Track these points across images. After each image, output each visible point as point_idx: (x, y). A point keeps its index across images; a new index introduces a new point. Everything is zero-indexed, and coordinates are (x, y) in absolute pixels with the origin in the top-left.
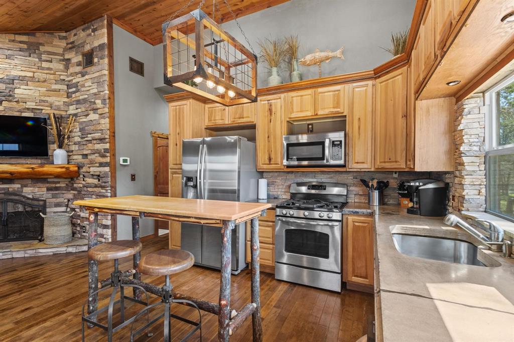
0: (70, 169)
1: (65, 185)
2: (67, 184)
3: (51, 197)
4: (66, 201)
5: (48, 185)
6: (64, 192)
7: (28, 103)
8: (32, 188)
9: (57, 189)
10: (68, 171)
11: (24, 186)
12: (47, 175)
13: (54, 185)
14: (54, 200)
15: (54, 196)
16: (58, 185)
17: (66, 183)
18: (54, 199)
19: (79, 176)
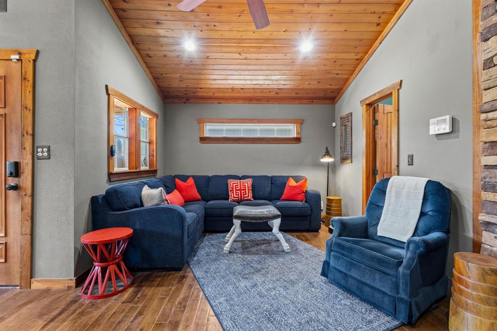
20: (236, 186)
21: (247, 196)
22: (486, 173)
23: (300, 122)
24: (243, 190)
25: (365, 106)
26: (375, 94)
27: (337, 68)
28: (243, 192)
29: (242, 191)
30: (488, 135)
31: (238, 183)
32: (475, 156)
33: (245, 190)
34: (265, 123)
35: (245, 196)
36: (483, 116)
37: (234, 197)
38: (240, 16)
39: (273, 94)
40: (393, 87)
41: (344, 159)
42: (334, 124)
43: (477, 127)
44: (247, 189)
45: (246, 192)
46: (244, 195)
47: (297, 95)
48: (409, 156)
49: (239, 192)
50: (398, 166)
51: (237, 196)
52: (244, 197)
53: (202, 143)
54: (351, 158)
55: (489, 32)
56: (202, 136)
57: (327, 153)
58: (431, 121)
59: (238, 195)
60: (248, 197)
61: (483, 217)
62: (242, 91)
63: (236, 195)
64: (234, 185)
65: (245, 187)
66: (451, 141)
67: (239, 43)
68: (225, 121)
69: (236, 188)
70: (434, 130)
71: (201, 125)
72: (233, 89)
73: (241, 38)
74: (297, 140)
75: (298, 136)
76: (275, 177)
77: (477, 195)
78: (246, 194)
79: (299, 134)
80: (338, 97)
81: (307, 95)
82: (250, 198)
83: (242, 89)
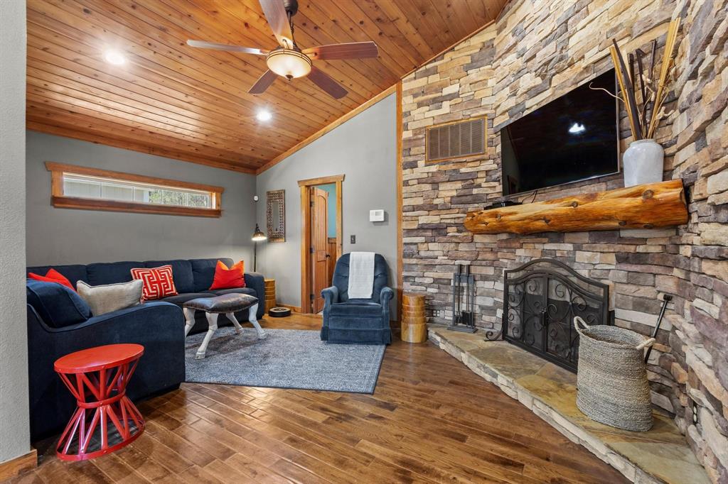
0: (657, 196)
1: (659, 249)
2: (664, 246)
3: (625, 281)
4: (661, 297)
5: (618, 247)
6: (655, 269)
7: (587, 55)
8: (589, 254)
9: (639, 258)
10: (651, 203)
11: (578, 248)
12: (603, 220)
13: (631, 249)
14: (630, 289)
15: (632, 279)
16: (641, 249)
17: (662, 242)
18: (633, 288)
19: (690, 218)
20: (149, 277)
21: (170, 289)
22: (405, 247)
23: (219, 190)
24: (163, 281)
25: (303, 187)
26: (317, 179)
27: (278, 142)
28: (164, 285)
29: (162, 284)
30: (406, 225)
31: (151, 273)
32: (399, 238)
33: (166, 281)
34: (175, 186)
35: (167, 290)
36: (404, 214)
37: (149, 294)
38: (221, 64)
39: (192, 150)
40: (337, 177)
41: (273, 238)
42: (256, 198)
43: (400, 220)
44: (168, 279)
45: (167, 284)
46: (165, 288)
47: (220, 157)
48: (352, 237)
49: (157, 285)
50: (342, 245)
51: (155, 292)
52: (165, 292)
53: (55, 207)
54: (285, 237)
55: (406, 165)
56: (58, 195)
57: (257, 232)
58: (371, 211)
59: (156, 289)
60: (172, 290)
61: (405, 274)
62: (150, 135)
63: (153, 290)
64: (146, 276)
65: (165, 277)
66: (383, 227)
67: (196, 86)
68: (107, 173)
69: (150, 280)
70: (373, 218)
71: (56, 175)
72: (134, 129)
73: (205, 82)
74: (217, 213)
75: (218, 208)
76: (197, 261)
77: (399, 261)
78: (168, 287)
79: (219, 205)
80: (262, 168)
81: (231, 160)
82: (174, 292)
83: (150, 132)
